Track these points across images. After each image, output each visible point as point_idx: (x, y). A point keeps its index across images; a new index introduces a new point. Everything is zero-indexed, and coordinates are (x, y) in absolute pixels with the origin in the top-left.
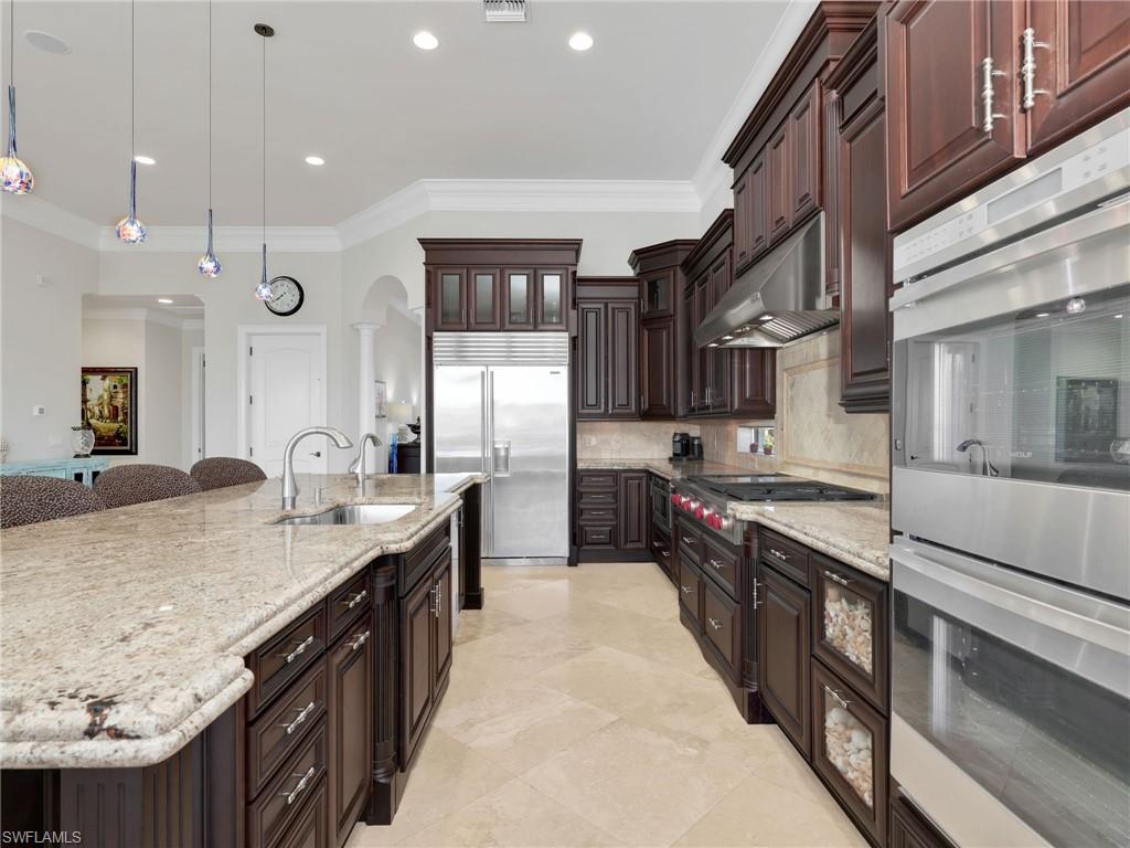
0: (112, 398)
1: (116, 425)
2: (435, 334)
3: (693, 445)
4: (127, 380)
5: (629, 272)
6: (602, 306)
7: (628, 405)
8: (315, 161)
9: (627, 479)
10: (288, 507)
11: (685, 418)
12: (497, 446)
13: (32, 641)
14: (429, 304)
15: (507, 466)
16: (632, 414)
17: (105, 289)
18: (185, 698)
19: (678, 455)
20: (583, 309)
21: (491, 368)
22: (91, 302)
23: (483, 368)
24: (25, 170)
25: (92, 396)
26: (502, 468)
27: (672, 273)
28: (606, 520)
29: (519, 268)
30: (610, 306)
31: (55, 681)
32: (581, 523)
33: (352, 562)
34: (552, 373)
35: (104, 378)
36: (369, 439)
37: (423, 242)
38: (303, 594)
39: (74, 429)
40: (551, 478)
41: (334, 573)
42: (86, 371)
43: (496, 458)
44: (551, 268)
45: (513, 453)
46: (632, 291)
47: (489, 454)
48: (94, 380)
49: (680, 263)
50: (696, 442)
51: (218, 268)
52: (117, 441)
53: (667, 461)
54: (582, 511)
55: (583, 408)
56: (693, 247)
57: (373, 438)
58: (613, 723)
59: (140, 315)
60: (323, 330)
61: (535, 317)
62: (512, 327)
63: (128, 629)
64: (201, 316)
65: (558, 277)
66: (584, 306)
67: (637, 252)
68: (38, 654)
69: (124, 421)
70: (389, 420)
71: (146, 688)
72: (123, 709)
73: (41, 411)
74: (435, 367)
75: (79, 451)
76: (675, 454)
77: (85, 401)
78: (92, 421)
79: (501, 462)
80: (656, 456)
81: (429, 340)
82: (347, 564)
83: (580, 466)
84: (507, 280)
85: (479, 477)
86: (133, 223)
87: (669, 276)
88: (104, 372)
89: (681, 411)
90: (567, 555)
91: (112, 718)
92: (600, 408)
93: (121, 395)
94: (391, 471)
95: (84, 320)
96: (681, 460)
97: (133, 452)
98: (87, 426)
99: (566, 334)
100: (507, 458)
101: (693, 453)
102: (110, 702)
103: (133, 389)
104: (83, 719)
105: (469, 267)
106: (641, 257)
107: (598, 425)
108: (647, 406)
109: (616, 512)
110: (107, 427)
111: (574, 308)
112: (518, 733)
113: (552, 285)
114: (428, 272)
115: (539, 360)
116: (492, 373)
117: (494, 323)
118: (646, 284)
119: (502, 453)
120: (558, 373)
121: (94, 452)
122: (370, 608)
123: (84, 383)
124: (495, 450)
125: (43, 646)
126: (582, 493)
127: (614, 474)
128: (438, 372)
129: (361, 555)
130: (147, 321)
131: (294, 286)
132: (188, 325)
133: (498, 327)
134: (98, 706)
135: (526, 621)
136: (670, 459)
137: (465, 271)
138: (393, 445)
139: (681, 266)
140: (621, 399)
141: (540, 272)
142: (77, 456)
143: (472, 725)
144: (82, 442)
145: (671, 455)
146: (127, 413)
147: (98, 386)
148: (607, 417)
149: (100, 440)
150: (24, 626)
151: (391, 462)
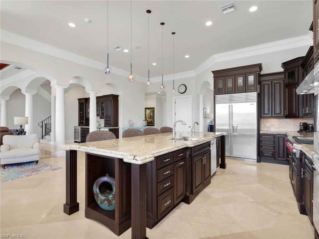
0: (150, 114)
1: (151, 120)
2: (216, 96)
3: (309, 127)
4: (153, 110)
5: (282, 70)
6: (270, 82)
7: (280, 113)
8: (187, 57)
9: (278, 137)
10: (174, 137)
11: (302, 117)
12: (233, 126)
13: (130, 150)
14: (214, 88)
15: (236, 132)
16: (282, 116)
17: (149, 92)
18: (144, 158)
19: (302, 130)
20: (263, 84)
21: (232, 104)
22: (147, 94)
23: (230, 104)
24: (133, 77)
25: (147, 114)
26: (235, 132)
27: (297, 68)
28: (271, 150)
29: (240, 75)
30: (273, 82)
31: (131, 154)
32: (261, 150)
33: (179, 147)
34: (251, 104)
35: (149, 110)
36: (196, 123)
37: (213, 72)
38: (167, 150)
39: (144, 120)
40: (250, 136)
41: (174, 148)
42: (146, 108)
43: (233, 129)
44: (250, 74)
45: (238, 128)
46: (282, 76)
47: (231, 128)
48: (147, 110)
49: (300, 65)
50: (310, 126)
51: (164, 87)
52: (151, 123)
53: (297, 132)
54: (262, 146)
55: (263, 115)
56: (303, 59)
57: (197, 123)
58: (252, 202)
59: (155, 96)
60: (191, 96)
61: (246, 89)
62: (238, 92)
63: (141, 150)
64: (165, 95)
65: (253, 76)
66: (264, 83)
67: (283, 64)
68: (130, 151)
69: (152, 119)
70: (208, 118)
71: (140, 156)
72: (137, 157)
73: (138, 117)
74: (216, 104)
75: (144, 125)
76: (300, 130)
77: (145, 115)
78: (147, 119)
79: (235, 130)
80: (293, 130)
81: (215, 97)
82: (177, 147)
83: (261, 132)
84: (237, 79)
85: (225, 134)
86: (149, 82)
87: (296, 70)
88: (149, 108)
89: (301, 115)
90: (256, 159)
91: (136, 158)
92: (281, 114)
93: (152, 113)
94: (208, 131)
95: (145, 98)
96: (303, 132)
97: (153, 126)
98: (146, 120)
99: (256, 93)
100: (236, 129)
101: (309, 130)
102: (136, 156)
103: (153, 112)
104: (133, 157)
105: (225, 77)
106: (284, 65)
107: (270, 120)
108: (287, 114)
109: (274, 147)
110: (149, 120)
111: (259, 84)
112: (224, 197)
113: (251, 78)
114: (214, 80)
115: (247, 101)
116: (232, 105)
117: (233, 91)
118: (287, 73)
119: (235, 128)
120: (253, 104)
121: (147, 125)
122: (185, 158)
123: (145, 111)
124: (233, 127)
125: (131, 150)
126: (262, 141)
127: (274, 136)
128: (217, 105)
129: (181, 146)
130: (156, 98)
131: (184, 86)
132: (164, 97)
133: (234, 92)
134: (134, 157)
135: (237, 174)
136: (298, 132)
137: (224, 78)
138: (209, 125)
139: (300, 66)
140: (278, 111)
141: (247, 75)
142: (144, 126)
143: (213, 192)
144: (145, 123)
145: (299, 130)
146: (152, 117)
147: (148, 111)
148: (272, 117)
149: (148, 123)
150: (130, 148)
151: (208, 129)
